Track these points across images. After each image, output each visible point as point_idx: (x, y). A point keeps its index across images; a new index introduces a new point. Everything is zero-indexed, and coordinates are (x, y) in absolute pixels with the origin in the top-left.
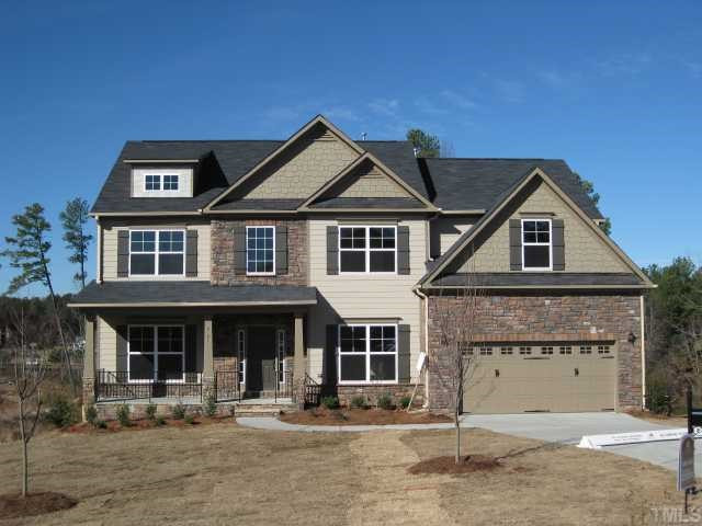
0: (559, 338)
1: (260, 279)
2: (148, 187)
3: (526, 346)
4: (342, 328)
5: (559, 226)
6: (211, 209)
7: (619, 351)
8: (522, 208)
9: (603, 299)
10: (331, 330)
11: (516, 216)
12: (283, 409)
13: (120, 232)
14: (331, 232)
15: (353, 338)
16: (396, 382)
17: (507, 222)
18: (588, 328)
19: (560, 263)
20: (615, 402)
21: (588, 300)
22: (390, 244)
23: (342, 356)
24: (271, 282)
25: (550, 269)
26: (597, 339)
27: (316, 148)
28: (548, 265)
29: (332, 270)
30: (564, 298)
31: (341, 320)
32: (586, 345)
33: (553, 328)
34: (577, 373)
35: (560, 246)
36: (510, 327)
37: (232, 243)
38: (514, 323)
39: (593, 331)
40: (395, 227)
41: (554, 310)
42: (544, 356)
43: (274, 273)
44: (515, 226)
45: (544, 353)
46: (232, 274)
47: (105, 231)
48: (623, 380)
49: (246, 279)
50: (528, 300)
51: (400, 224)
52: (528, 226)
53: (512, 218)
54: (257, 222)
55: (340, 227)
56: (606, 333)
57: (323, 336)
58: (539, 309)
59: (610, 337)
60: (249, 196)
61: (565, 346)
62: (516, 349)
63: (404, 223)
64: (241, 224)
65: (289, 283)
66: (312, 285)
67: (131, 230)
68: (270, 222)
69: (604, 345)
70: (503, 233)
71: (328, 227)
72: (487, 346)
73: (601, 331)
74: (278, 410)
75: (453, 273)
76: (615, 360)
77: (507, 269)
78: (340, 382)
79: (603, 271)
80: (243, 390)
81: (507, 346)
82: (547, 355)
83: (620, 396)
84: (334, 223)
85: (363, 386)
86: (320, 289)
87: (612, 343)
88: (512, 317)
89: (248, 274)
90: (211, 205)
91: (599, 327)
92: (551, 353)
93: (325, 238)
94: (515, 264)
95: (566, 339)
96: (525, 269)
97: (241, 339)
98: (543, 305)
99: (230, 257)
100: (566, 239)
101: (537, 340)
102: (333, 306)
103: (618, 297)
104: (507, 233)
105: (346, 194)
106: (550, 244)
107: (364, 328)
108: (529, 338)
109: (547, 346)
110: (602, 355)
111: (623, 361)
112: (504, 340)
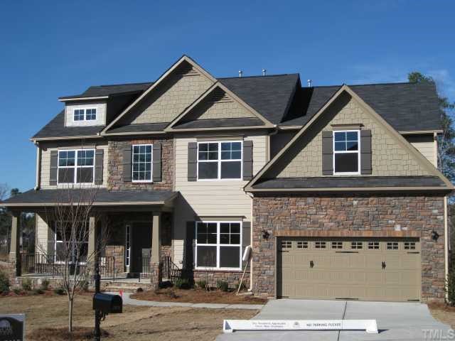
0: (365, 234)
1: (141, 186)
2: (76, 119)
3: (337, 241)
4: (199, 224)
5: (367, 136)
6: (106, 132)
7: (423, 247)
8: (334, 122)
9: (407, 200)
10: (190, 225)
11: (328, 128)
12: (143, 287)
13: (52, 152)
14: (192, 147)
15: (207, 232)
16: (240, 269)
17: (321, 133)
18: (393, 226)
19: (368, 168)
20: (418, 293)
21: (394, 201)
22: (237, 155)
23: (198, 247)
24: (150, 188)
25: (358, 173)
26: (400, 236)
27: (184, 82)
28: (357, 170)
29: (191, 178)
30: (371, 199)
31: (198, 218)
32: (392, 241)
33: (360, 226)
34: (384, 266)
35: (368, 153)
36: (322, 225)
37: (122, 158)
38: (324, 221)
39: (398, 228)
40: (242, 142)
41: (361, 209)
42: (354, 250)
43: (151, 181)
44: (327, 137)
45: (353, 247)
46: (122, 181)
47: (43, 152)
48: (426, 273)
49: (131, 185)
50: (338, 201)
51: (246, 139)
52: (339, 136)
53: (324, 129)
54: (140, 141)
55: (198, 143)
56: (410, 231)
57: (184, 230)
58: (347, 209)
59: (414, 234)
60: (135, 122)
61: (374, 242)
62: (329, 244)
63: (249, 138)
64: (130, 143)
65: (162, 188)
66: (177, 189)
67: (60, 150)
68: (149, 141)
69: (410, 241)
70: (316, 143)
71: (189, 144)
72: (303, 241)
73: (406, 229)
74: (137, 288)
75: (274, 178)
76: (419, 255)
77: (320, 174)
78: (197, 268)
79: (409, 174)
80: (128, 271)
81: (320, 241)
82: (356, 250)
83: (423, 288)
84: (194, 140)
85: (214, 272)
86: (182, 193)
87: (417, 239)
88: (324, 216)
89: (134, 181)
90: (106, 129)
91: (403, 225)
92: (360, 247)
93: (187, 152)
94: (327, 169)
95: (371, 235)
96: (336, 174)
97: (128, 232)
98: (352, 205)
99: (121, 168)
100: (373, 147)
101: (345, 235)
102: (193, 206)
103: (422, 198)
104: (320, 143)
105: (204, 117)
106: (359, 152)
107: (216, 224)
108: (339, 234)
109: (357, 241)
110: (407, 250)
111: (426, 257)
112: (316, 235)
